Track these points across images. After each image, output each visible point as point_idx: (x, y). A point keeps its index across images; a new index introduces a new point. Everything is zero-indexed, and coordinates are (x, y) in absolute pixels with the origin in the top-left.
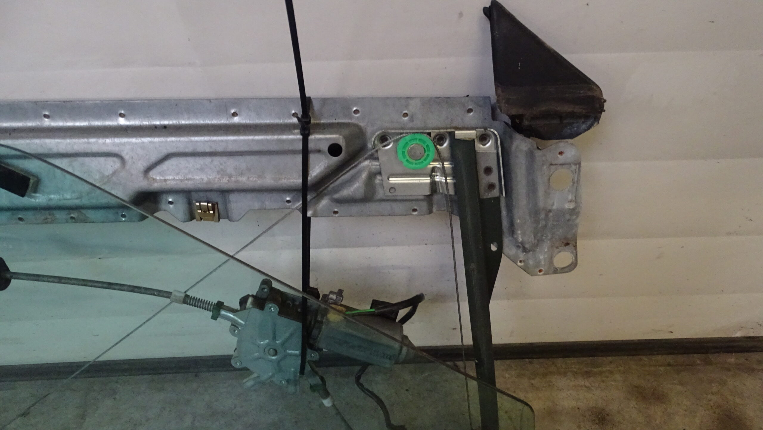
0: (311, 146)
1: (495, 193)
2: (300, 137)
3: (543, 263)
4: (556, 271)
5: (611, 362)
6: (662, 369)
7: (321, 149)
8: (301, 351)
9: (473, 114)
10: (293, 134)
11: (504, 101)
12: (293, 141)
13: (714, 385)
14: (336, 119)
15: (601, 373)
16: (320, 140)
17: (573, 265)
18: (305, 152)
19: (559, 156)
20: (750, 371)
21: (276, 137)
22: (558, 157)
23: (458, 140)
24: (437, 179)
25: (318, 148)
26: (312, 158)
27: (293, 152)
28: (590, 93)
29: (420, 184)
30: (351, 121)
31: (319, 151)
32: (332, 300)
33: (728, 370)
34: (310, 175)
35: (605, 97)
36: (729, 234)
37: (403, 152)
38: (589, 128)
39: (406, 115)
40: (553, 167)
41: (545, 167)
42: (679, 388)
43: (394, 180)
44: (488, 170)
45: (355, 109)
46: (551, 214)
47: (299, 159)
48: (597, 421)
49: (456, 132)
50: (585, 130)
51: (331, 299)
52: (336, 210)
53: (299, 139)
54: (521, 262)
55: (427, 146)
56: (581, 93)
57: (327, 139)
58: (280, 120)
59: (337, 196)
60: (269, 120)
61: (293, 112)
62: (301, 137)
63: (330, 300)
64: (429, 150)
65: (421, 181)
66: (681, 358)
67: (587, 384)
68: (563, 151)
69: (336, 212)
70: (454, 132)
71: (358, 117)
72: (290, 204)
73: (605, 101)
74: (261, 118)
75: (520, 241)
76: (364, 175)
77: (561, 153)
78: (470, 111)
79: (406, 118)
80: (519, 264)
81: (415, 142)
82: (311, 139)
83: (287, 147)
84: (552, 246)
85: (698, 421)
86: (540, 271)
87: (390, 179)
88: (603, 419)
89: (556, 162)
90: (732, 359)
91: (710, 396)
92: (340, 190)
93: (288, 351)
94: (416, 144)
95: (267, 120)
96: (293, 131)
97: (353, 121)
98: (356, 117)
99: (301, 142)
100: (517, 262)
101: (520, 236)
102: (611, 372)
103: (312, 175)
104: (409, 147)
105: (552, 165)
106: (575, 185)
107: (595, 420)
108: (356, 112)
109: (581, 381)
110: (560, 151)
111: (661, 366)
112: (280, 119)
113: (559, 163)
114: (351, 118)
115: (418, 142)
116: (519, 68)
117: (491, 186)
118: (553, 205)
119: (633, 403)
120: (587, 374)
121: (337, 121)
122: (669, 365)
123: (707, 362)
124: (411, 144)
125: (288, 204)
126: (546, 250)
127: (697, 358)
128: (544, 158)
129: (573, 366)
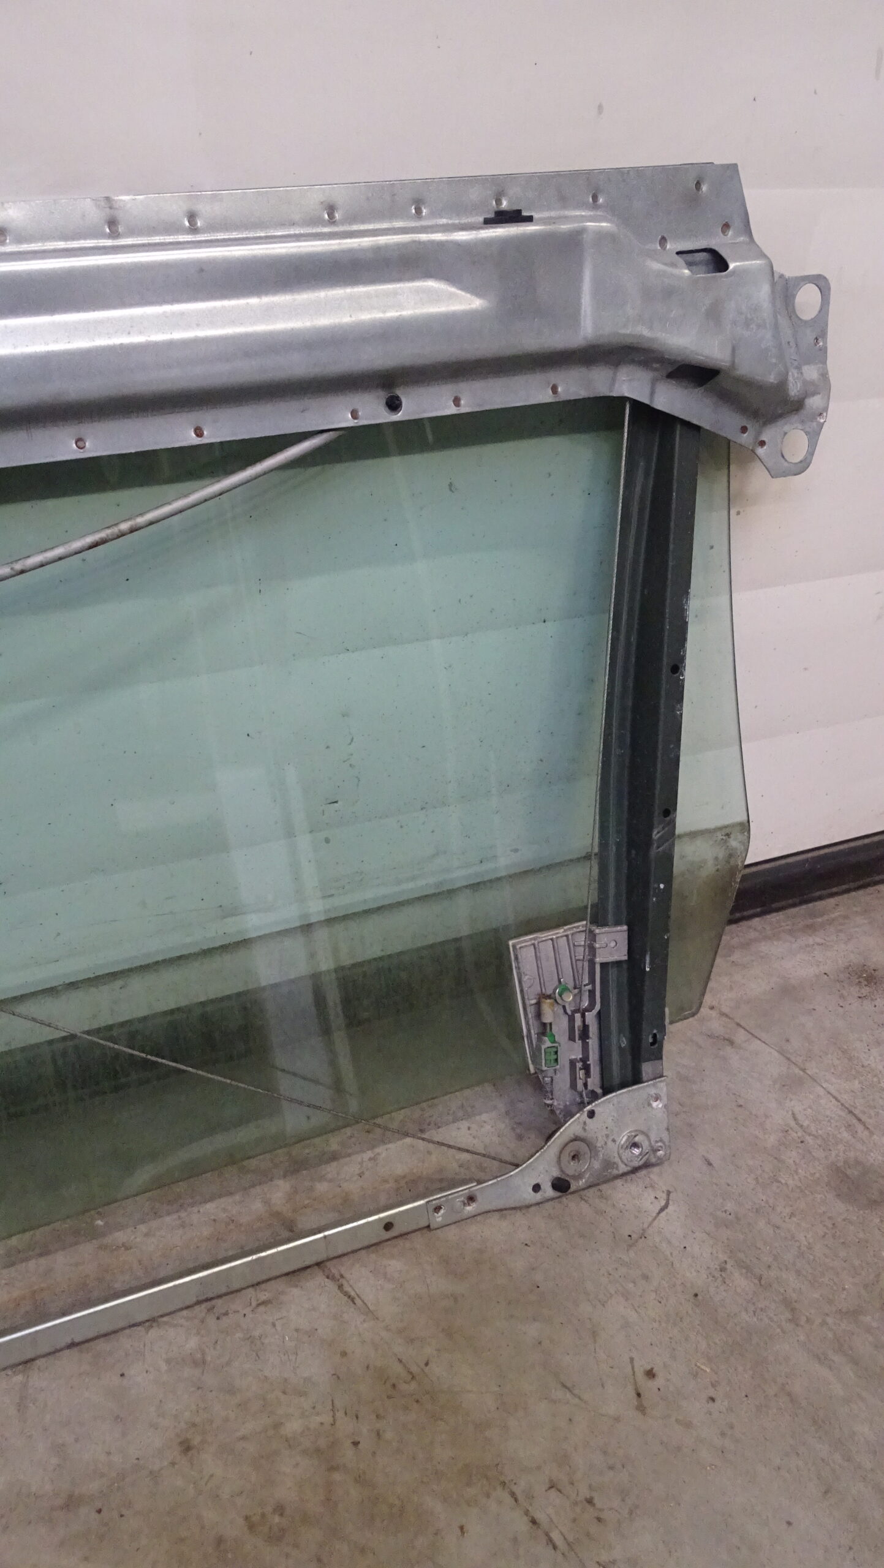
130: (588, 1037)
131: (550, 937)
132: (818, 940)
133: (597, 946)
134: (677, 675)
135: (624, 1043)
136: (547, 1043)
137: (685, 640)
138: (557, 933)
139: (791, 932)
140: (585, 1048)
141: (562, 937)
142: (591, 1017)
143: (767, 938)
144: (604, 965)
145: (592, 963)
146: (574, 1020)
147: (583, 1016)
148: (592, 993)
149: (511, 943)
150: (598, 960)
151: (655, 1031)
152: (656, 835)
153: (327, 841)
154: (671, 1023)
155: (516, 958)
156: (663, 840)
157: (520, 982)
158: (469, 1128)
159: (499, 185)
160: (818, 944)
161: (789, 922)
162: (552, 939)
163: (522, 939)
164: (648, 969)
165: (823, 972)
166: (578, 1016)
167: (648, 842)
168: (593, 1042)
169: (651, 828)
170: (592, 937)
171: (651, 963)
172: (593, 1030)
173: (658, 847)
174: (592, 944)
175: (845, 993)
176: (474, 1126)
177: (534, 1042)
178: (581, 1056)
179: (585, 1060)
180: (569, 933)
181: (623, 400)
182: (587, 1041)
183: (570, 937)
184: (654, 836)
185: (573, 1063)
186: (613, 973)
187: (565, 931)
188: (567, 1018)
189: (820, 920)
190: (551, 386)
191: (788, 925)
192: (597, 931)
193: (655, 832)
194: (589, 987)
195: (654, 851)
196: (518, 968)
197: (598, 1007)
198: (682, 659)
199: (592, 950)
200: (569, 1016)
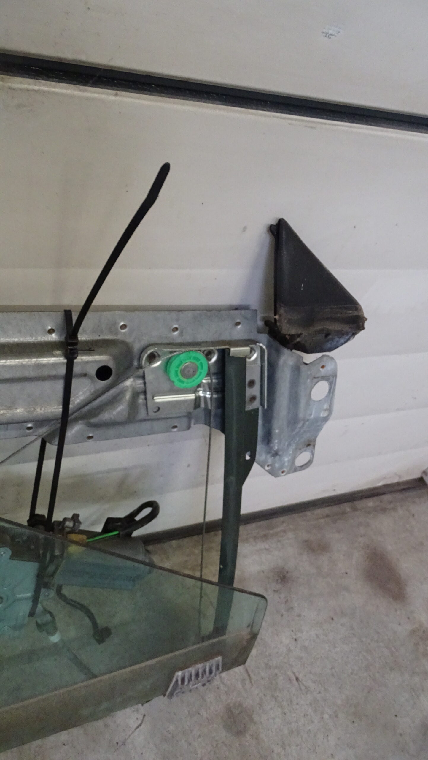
0: (76, 369)
1: (256, 404)
2: (63, 360)
3: (286, 464)
4: (296, 470)
5: (283, 522)
6: (322, 521)
7: (88, 373)
8: (33, 593)
9: (240, 327)
10: (54, 356)
11: (286, 321)
12: (54, 365)
13: (361, 528)
14: (99, 336)
15: (276, 534)
16: (88, 362)
17: (309, 463)
18: (68, 378)
19: (321, 369)
20: (384, 510)
21: (34, 360)
22: (320, 371)
23: (233, 357)
24: (201, 394)
25: (84, 372)
26: (75, 383)
27: (55, 378)
28: (356, 313)
29: (185, 401)
30: (117, 336)
31: (85, 375)
32: (69, 528)
33: (369, 513)
34: (71, 403)
35: (366, 315)
36: (398, 410)
37: (176, 371)
38: (346, 342)
39: (176, 329)
40: (316, 380)
41: (309, 381)
42: (337, 536)
43: (159, 399)
44: (252, 383)
45: (122, 324)
46: (307, 423)
47: (60, 385)
48: (280, 581)
49: (232, 349)
50: (342, 344)
51: (67, 527)
52: (91, 435)
53: (63, 363)
54: (268, 466)
55: (201, 364)
56: (350, 313)
57: (95, 362)
58: (32, 338)
59: (93, 420)
60: (18, 338)
61: (50, 328)
62: (65, 361)
63: (67, 529)
64: (202, 368)
65: (187, 398)
66: (335, 509)
67: (267, 546)
68: (324, 365)
69: (90, 438)
70: (229, 349)
71: (125, 333)
72: (31, 431)
73: (366, 319)
74: (8, 336)
75: (275, 449)
76: (128, 396)
77: (323, 367)
78: (238, 324)
79: (176, 333)
80: (267, 468)
81: (188, 361)
82: (77, 363)
83: (46, 372)
84: (296, 449)
85: (354, 563)
86: (283, 472)
87: (155, 398)
88: (284, 577)
89: (317, 376)
90: (370, 503)
91: (360, 539)
92: (99, 414)
93: (18, 596)
94: (191, 362)
95: (15, 338)
96: (54, 353)
97: (119, 337)
98: (122, 332)
99: (65, 366)
100: (265, 466)
101: (276, 445)
102: (284, 531)
103: (74, 403)
104: (182, 367)
105: (314, 378)
106: (331, 395)
107: (278, 580)
108: (124, 327)
109: (262, 545)
110: (323, 365)
111: (321, 518)
112: (31, 336)
113: (321, 376)
114: (117, 334)
115: (192, 360)
116: (302, 289)
117: (253, 398)
118: (311, 415)
119: (305, 557)
120: (265, 537)
121: (101, 338)
122: (327, 516)
123: (355, 509)
124: (185, 362)
125: (28, 431)
126: (291, 452)
127: (346, 507)
128: (309, 373)
129: (253, 532)
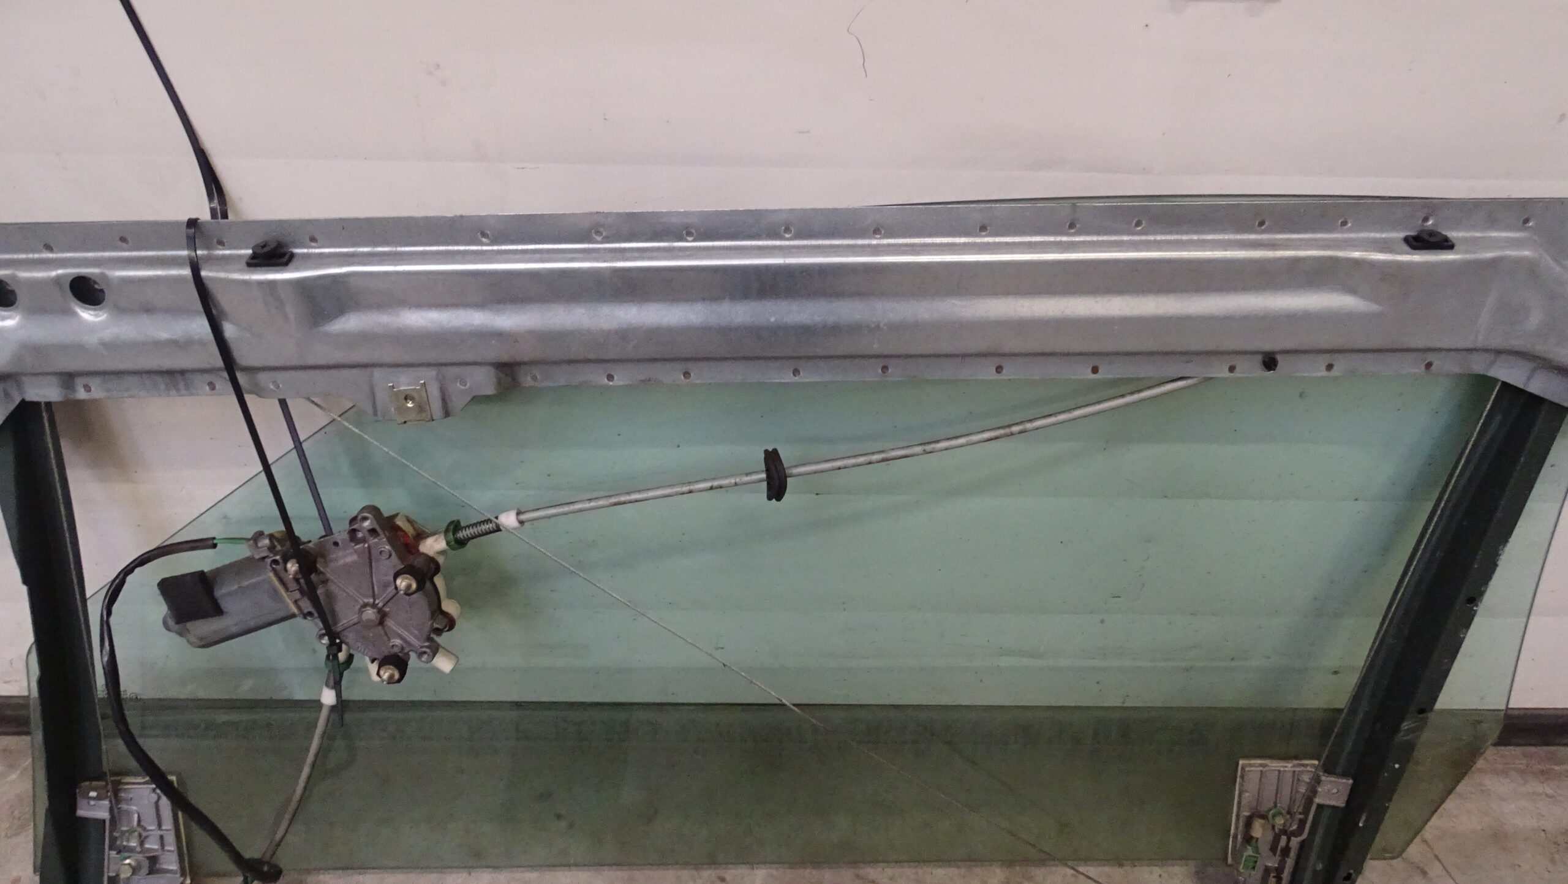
130: (1288, 856)
131: (1278, 768)
132: (1550, 791)
133: (1320, 790)
134: (1472, 605)
135: (1320, 867)
136: (1249, 851)
137: (1490, 578)
138: (1286, 767)
139: (1521, 772)
140: (1282, 863)
141: (1289, 771)
142: (1295, 842)
143: (1496, 773)
144: (1320, 807)
145: (1309, 801)
146: (1279, 841)
147: (1289, 840)
148: (1302, 823)
149: (1241, 762)
150: (1317, 800)
151: (1352, 871)
152: (1405, 725)
153: (1102, 621)
154: (1371, 859)
155: (1242, 777)
156: (1410, 731)
157: (1240, 796)
158: (1160, 876)
159: (1430, 205)
160: (1547, 795)
161: (1524, 761)
162: (1279, 771)
163: (1252, 762)
164: (1361, 825)
165: (1542, 828)
166: (1284, 839)
167: (1396, 729)
168: (1290, 863)
169: (1403, 720)
170: (1317, 781)
171: (1366, 821)
172: (1293, 854)
173: (1403, 736)
174: (1316, 787)
175: (1557, 856)
176: (1165, 875)
177: (1238, 845)
178: (1277, 865)
179: (1279, 871)
180: (1297, 769)
181: (1496, 380)
182: (1287, 859)
183: (1297, 773)
184: (1402, 726)
185: (1267, 870)
186: (1326, 814)
187: (1294, 766)
188: (1273, 835)
189: (1557, 768)
190: (1427, 362)
191: (1521, 764)
192: (1323, 778)
193: (1405, 724)
194: (1302, 816)
195: (1401, 737)
196: (1241, 785)
197: (1305, 836)
198: (1481, 594)
199: (1313, 792)
200: (1275, 834)
